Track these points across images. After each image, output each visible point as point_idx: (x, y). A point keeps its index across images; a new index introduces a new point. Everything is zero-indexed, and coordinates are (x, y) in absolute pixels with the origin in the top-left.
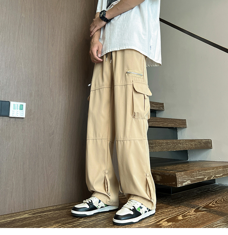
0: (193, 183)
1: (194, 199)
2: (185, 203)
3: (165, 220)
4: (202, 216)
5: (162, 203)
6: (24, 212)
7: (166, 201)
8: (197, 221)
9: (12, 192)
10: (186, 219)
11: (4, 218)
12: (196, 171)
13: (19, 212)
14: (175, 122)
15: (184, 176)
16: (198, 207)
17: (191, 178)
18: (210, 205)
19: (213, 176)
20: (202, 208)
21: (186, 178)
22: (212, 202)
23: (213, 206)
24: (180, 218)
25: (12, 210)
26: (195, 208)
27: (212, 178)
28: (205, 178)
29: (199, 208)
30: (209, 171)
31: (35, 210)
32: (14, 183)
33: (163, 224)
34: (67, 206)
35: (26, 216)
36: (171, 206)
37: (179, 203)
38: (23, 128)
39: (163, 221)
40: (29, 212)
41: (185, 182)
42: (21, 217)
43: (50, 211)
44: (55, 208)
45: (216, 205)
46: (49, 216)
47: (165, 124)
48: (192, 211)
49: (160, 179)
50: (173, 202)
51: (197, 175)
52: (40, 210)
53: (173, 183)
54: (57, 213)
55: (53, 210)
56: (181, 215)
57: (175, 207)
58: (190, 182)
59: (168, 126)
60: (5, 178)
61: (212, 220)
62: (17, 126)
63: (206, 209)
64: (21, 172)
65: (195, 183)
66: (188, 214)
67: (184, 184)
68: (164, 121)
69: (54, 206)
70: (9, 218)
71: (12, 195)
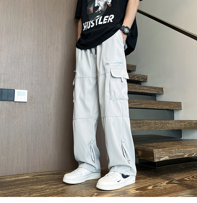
0: (171, 159)
1: (173, 173)
2: (164, 175)
3: (136, 188)
4: (171, 188)
5: (143, 174)
6: (27, 174)
7: (149, 173)
8: (164, 191)
9: (18, 158)
10: (155, 189)
11: (11, 178)
12: (175, 148)
13: (24, 174)
14: (171, 104)
15: (161, 153)
16: (173, 179)
17: (169, 154)
18: (185, 179)
19: (195, 154)
20: (176, 181)
21: (164, 154)
22: (189, 176)
23: (188, 180)
24: (150, 188)
25: (18, 172)
26: (169, 180)
27: (193, 155)
28: (185, 155)
29: (173, 181)
30: (190, 149)
31: (35, 174)
32: (20, 152)
33: (131, 192)
34: (61, 172)
35: (27, 177)
36: (150, 177)
37: (158, 175)
38: (26, 110)
39: (133, 189)
40: (31, 174)
41: (162, 157)
42: (23, 178)
43: (47, 175)
44: (51, 173)
45: (191, 179)
46: (44, 179)
47: (160, 106)
48: (164, 183)
49: (141, 154)
50: (153, 174)
51: (176, 152)
52: (39, 174)
53: (151, 158)
54: (50, 177)
55: (49, 174)
56: (152, 186)
57: (152, 179)
58: (167, 158)
59: (163, 108)
60: (13, 148)
61: (178, 191)
62: (21, 108)
63: (179, 182)
64: (24, 144)
65: (173, 158)
66: (159, 185)
67: (161, 159)
68: (159, 104)
69: (51, 171)
70: (14, 178)
71: (18, 160)
